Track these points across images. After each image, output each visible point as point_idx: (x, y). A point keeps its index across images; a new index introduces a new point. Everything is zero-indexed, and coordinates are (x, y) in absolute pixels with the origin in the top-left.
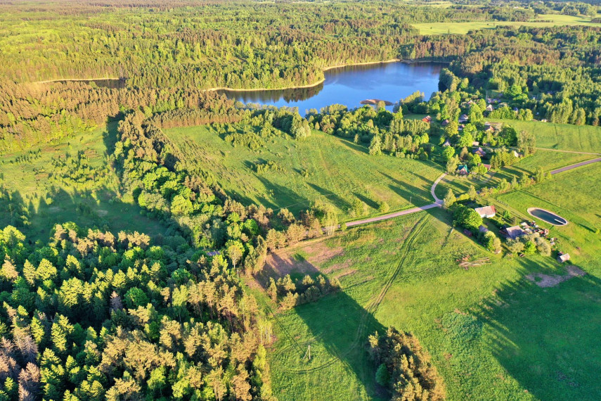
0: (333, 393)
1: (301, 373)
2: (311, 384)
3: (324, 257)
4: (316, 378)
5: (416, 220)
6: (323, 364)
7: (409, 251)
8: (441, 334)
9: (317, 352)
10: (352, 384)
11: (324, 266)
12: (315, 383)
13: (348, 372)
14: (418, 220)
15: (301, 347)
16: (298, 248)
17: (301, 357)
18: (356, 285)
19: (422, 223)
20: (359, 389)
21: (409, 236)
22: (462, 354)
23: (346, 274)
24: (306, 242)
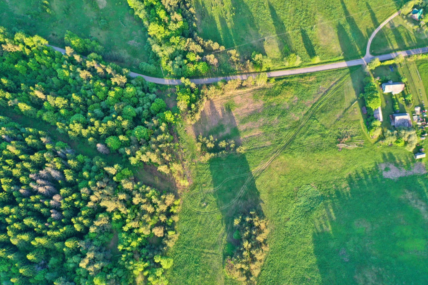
0: (209, 233)
1: (198, 213)
2: (200, 223)
3: (246, 111)
4: (204, 219)
5: (335, 79)
6: (211, 211)
7: (310, 119)
8: (292, 202)
9: (211, 201)
10: (222, 230)
11: (243, 121)
12: (203, 222)
13: (222, 222)
14: (337, 79)
15: (204, 193)
16: (231, 96)
17: (202, 201)
18: (256, 148)
19: (337, 85)
20: (223, 235)
21: (318, 101)
22: (296, 220)
23: (254, 134)
24: (239, 91)
